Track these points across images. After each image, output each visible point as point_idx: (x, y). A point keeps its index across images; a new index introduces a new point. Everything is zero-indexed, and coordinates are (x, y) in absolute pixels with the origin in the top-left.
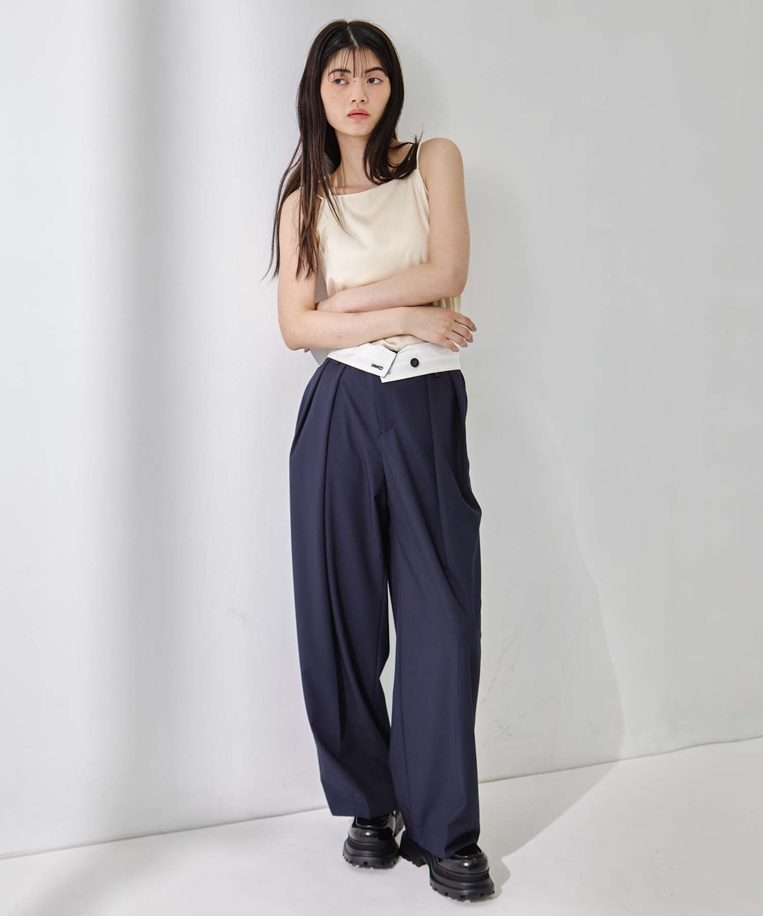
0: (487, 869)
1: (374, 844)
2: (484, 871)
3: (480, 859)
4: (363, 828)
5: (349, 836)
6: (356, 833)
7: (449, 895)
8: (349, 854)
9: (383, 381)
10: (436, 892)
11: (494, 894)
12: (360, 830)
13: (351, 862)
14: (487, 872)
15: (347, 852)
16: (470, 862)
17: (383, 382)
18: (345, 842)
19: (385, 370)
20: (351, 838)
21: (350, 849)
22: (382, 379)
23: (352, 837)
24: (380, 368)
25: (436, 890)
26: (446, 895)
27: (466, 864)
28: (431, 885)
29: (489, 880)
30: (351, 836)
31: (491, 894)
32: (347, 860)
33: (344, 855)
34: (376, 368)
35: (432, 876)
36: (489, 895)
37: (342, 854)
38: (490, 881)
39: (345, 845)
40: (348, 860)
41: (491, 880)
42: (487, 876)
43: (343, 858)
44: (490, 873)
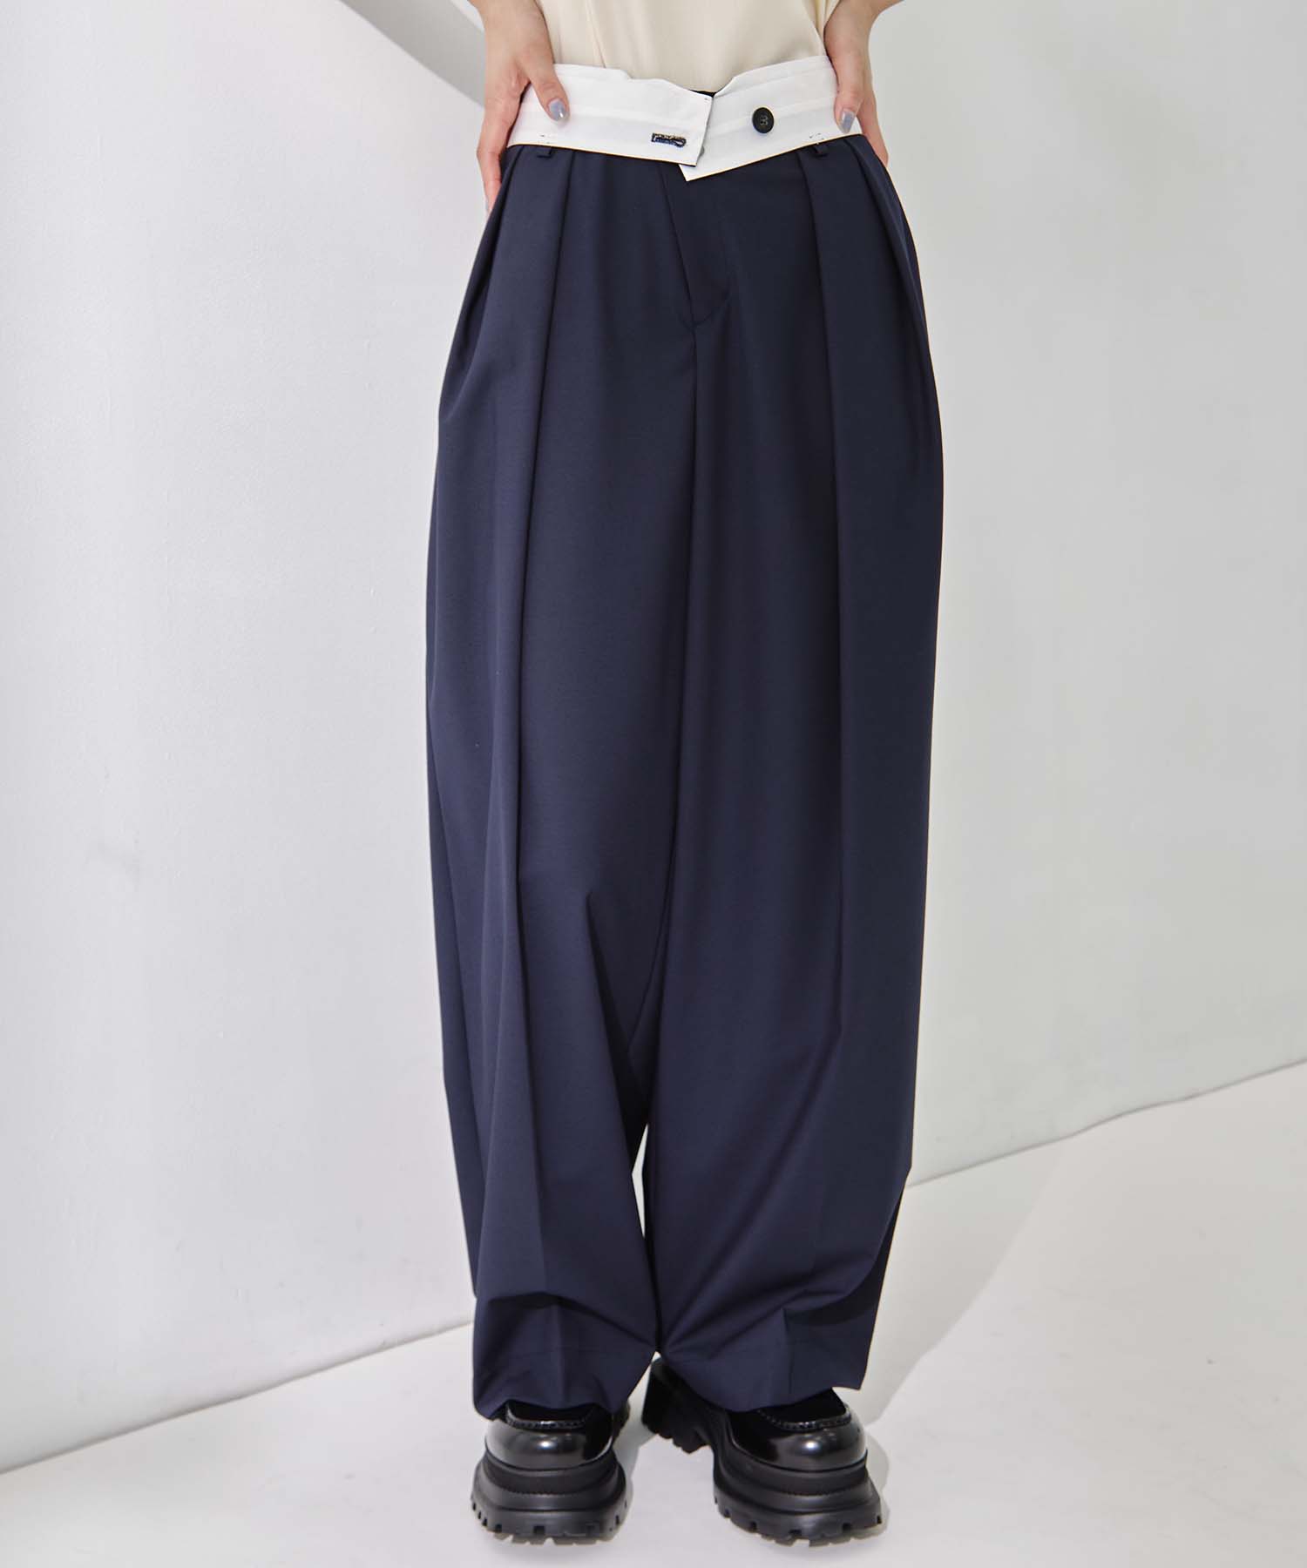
0: (862, 1456)
1: (560, 1473)
2: (854, 1462)
3: (842, 1428)
4: (528, 1429)
5: (488, 1451)
6: (508, 1443)
7: (758, 1526)
8: (491, 1505)
9: (690, 175)
10: (728, 1521)
11: (879, 1526)
12: (524, 1437)
13: (498, 1529)
14: (861, 1466)
15: (484, 1498)
16: (819, 1438)
17: (688, 180)
18: (478, 1468)
19: (693, 146)
20: (491, 1454)
21: (490, 1488)
22: (684, 170)
23: (499, 1453)
24: (679, 142)
25: (726, 1514)
26: (752, 1528)
27: (811, 1445)
28: (716, 1502)
29: (869, 1483)
30: (492, 1450)
31: (872, 1525)
32: (485, 1523)
33: (474, 1507)
34: (666, 145)
35: (719, 1480)
36: (866, 1527)
37: (470, 1503)
38: (870, 1489)
39: (477, 1478)
40: (489, 1522)
41: (872, 1484)
42: (862, 1475)
43: (473, 1515)
44: (868, 1466)
